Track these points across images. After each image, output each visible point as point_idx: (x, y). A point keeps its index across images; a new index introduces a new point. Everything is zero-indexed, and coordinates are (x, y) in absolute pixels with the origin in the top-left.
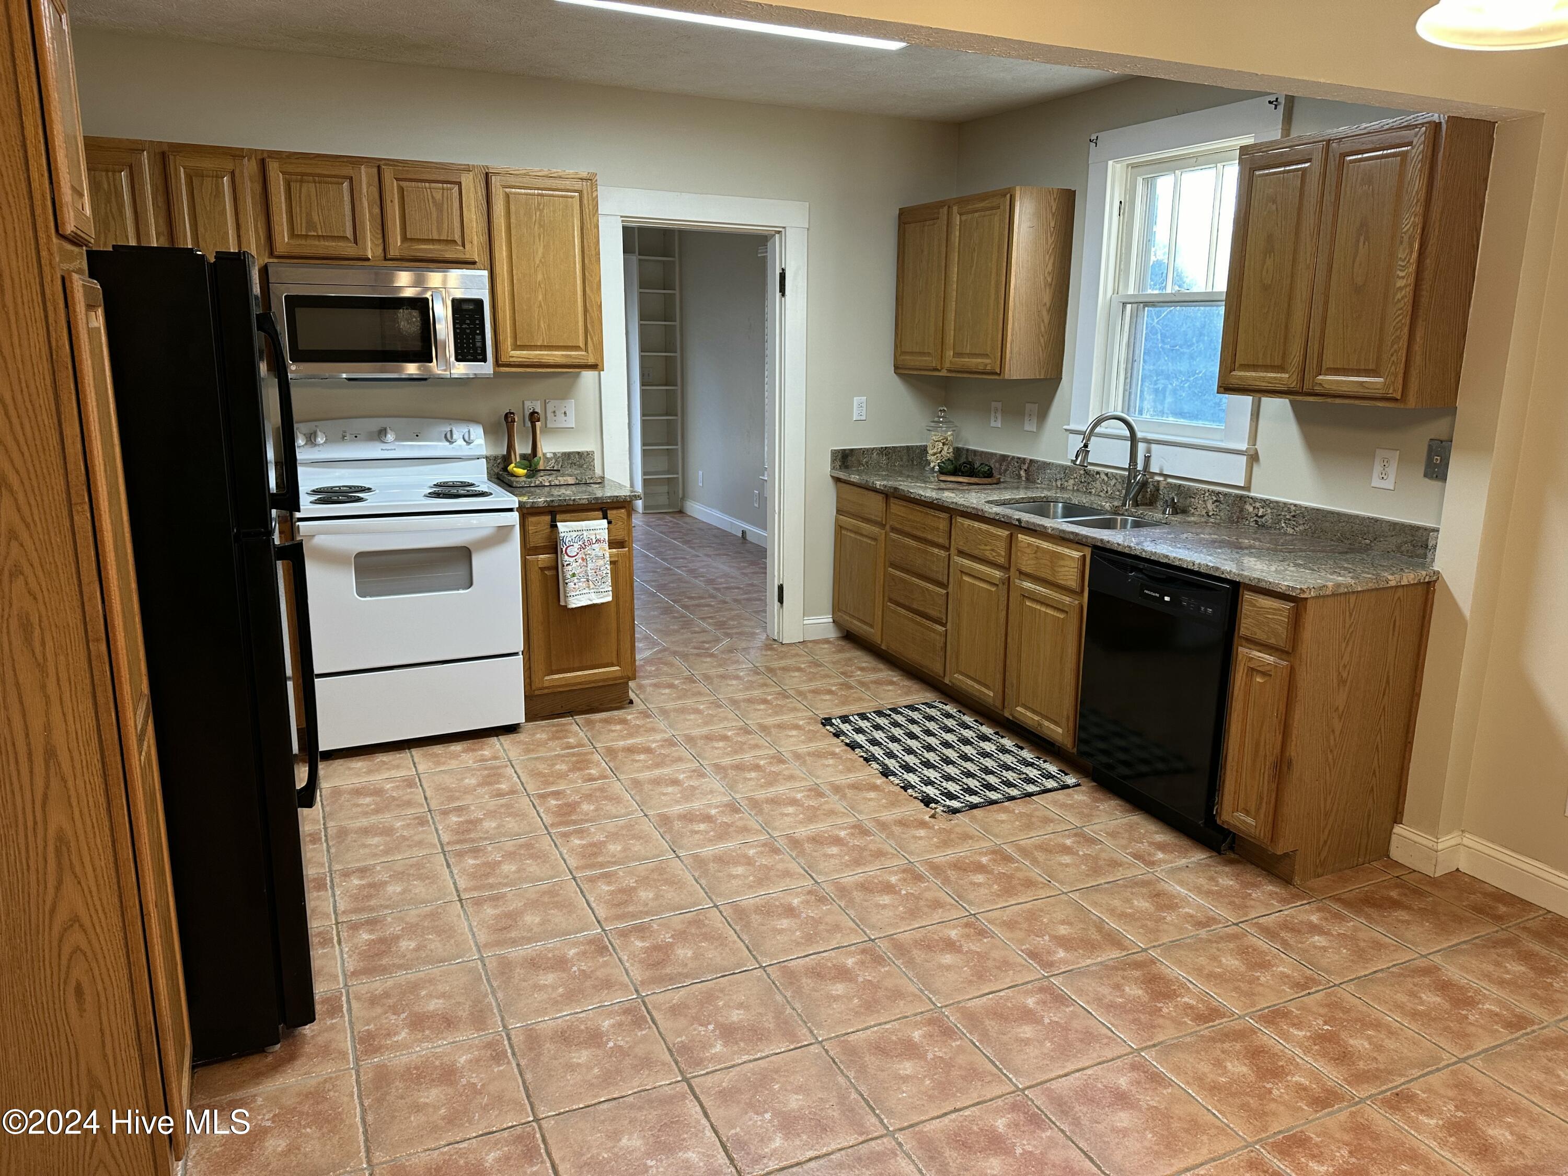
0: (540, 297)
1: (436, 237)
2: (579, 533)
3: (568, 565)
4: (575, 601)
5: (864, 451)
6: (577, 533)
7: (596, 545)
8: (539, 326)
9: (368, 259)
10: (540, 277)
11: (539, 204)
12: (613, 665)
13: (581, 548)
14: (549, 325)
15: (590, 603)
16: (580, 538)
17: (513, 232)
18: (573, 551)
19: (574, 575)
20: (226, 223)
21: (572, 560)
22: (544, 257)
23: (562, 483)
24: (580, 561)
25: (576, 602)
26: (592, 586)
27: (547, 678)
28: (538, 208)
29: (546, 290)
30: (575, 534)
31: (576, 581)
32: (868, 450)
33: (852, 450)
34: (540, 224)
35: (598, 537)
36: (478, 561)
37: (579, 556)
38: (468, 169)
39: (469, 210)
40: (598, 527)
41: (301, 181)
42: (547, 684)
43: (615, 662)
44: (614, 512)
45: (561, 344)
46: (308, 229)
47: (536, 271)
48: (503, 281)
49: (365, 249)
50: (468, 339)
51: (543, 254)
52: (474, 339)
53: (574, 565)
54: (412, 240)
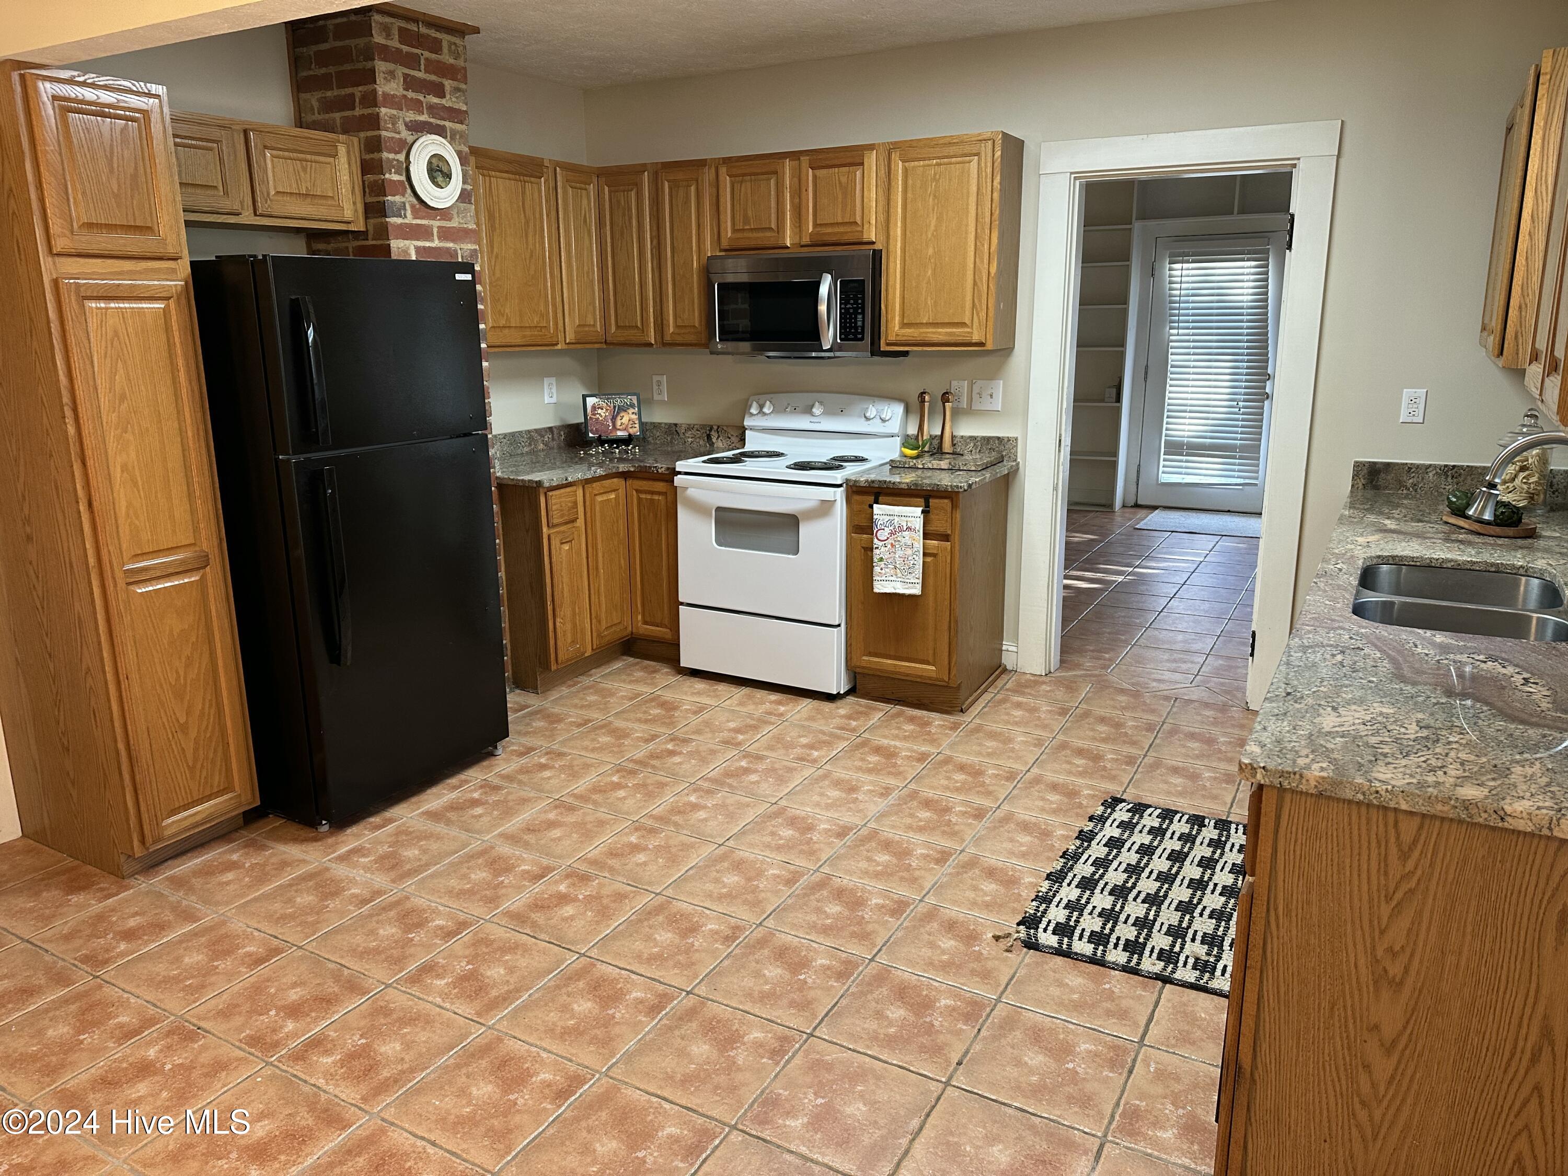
0: (930, 272)
1: (840, 220)
2: (891, 518)
3: (877, 548)
4: (879, 586)
5: (1410, 469)
6: (889, 518)
7: (907, 533)
8: (926, 303)
9: (788, 247)
10: (931, 251)
11: (935, 174)
12: (928, 663)
13: (891, 534)
14: (935, 302)
15: (893, 591)
16: (891, 522)
17: (909, 206)
18: (883, 535)
19: (881, 560)
20: (691, 225)
21: (881, 543)
22: (936, 230)
23: (935, 467)
24: (889, 546)
25: (881, 587)
26: (900, 575)
27: (864, 658)
28: (934, 179)
29: (936, 265)
30: (887, 518)
31: (883, 566)
32: (1418, 467)
33: (1388, 464)
34: (935, 196)
35: (909, 525)
36: (804, 529)
37: (890, 541)
38: (871, 147)
39: (869, 190)
40: (913, 515)
41: (742, 182)
42: (864, 664)
43: (931, 660)
44: (937, 501)
45: (947, 321)
46: (745, 224)
47: (927, 245)
48: (895, 258)
49: (784, 238)
50: (851, 319)
51: (936, 226)
52: (856, 318)
53: (883, 549)
54: (821, 225)
